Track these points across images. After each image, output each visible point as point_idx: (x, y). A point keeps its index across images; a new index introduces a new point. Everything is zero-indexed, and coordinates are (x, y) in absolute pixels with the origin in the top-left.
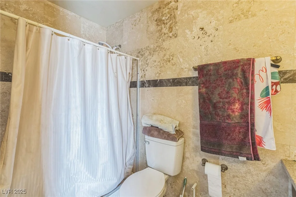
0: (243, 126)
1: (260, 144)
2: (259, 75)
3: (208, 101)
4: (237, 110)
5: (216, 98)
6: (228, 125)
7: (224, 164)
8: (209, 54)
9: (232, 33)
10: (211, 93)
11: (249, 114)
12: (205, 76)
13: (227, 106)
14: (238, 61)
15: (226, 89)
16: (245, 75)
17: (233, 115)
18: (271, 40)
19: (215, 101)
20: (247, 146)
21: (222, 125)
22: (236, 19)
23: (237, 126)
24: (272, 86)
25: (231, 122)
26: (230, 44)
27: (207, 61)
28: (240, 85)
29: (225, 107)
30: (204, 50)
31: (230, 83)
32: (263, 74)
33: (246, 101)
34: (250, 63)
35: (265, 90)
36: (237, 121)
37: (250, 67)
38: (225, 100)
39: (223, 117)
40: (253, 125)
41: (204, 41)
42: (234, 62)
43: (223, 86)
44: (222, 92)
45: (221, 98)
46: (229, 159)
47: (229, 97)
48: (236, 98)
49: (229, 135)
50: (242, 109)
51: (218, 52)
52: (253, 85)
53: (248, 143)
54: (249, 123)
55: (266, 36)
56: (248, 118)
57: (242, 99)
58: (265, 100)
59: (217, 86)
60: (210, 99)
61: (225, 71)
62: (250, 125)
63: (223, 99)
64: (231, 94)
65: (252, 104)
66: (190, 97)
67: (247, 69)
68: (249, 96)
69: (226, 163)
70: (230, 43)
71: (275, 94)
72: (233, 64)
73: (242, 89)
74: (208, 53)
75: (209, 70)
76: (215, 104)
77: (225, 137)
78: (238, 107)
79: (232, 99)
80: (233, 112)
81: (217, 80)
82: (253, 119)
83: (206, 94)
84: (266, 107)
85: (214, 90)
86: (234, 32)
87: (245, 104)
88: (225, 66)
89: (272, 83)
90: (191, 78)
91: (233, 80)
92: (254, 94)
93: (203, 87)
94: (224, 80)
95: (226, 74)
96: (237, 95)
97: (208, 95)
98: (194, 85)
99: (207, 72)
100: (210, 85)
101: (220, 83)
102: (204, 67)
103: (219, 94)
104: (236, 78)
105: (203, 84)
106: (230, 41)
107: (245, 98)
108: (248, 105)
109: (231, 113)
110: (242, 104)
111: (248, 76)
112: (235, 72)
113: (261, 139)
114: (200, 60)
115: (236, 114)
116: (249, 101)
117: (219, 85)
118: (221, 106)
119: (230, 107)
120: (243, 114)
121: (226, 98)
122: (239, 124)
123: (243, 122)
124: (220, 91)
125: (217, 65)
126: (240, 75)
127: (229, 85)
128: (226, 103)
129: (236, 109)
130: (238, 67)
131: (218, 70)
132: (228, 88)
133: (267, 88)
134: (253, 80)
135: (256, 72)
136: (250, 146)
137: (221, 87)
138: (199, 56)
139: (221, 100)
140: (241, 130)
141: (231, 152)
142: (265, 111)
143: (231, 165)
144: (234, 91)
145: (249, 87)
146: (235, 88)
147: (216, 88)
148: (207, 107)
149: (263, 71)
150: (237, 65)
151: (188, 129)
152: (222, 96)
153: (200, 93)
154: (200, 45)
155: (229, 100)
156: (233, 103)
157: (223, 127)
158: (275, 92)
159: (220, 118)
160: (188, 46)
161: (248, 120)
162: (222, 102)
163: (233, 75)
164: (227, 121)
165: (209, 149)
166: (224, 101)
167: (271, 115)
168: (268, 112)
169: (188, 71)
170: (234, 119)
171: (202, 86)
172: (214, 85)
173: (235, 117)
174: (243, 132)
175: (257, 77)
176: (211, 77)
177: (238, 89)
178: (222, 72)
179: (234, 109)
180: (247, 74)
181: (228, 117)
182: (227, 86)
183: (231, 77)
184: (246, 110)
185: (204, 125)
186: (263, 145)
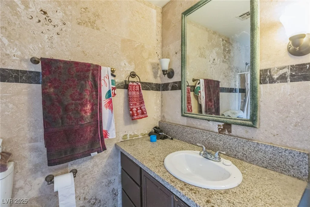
0: (93, 125)
1: (106, 136)
2: (104, 80)
3: (57, 104)
4: (89, 111)
5: (67, 100)
6: (81, 126)
7: (73, 169)
8: (54, 48)
9: (80, 36)
10: (62, 94)
11: (98, 113)
12: (53, 73)
13: (80, 107)
14: (89, 65)
15: (78, 90)
16: (95, 79)
17: (86, 116)
18: (109, 55)
19: (66, 103)
20: (97, 141)
21: (75, 128)
22: (84, 23)
23: (89, 126)
24: (112, 90)
25: (84, 123)
26: (78, 46)
27: (52, 55)
28: (91, 88)
29: (78, 108)
30: (48, 40)
31: (83, 85)
32: (107, 80)
33: (95, 102)
34: (98, 68)
35: (108, 93)
36: (88, 121)
37: (98, 73)
38: (78, 101)
39: (76, 119)
40: (101, 122)
41: (48, 30)
42: (85, 65)
43: (76, 88)
44: (74, 93)
45: (73, 100)
46: (78, 161)
47: (82, 99)
48: (88, 100)
49: (82, 136)
50: (92, 109)
51: (65, 49)
52: (100, 88)
53: (98, 138)
54: (98, 121)
55: (106, 50)
56: (97, 117)
57: (92, 100)
58: (108, 100)
59: (69, 87)
60: (60, 101)
61: (78, 71)
62: (99, 123)
63: (75, 100)
64: (84, 96)
65: (101, 104)
66: (24, 98)
67: (96, 74)
68: (98, 98)
69: (75, 167)
70: (79, 44)
71: (114, 96)
72: (85, 66)
73: (92, 92)
74: (54, 46)
75: (58, 67)
76: (66, 106)
77: (79, 139)
78: (89, 108)
79: (85, 101)
80: (86, 113)
81: (68, 80)
82: (101, 117)
83: (55, 95)
84: (109, 106)
85: (66, 91)
86: (82, 35)
87: (94, 105)
88: (77, 67)
89: (112, 88)
90: (26, 71)
91: (86, 83)
92: (101, 96)
93: (50, 87)
94: (76, 82)
95: (79, 75)
96: (89, 96)
97: (57, 96)
98: (31, 83)
99: (55, 68)
100: (60, 85)
101: (72, 84)
102: (51, 61)
103: (71, 96)
104: (88, 81)
105: (50, 82)
106: (79, 42)
107: (94, 99)
108: (98, 105)
109: (84, 114)
110: (93, 105)
111: (97, 80)
112: (87, 75)
113: (106, 132)
114: (41, 51)
115: (88, 115)
116: (98, 102)
117: (71, 86)
118: (73, 108)
119: (83, 108)
120: (94, 113)
121: (79, 100)
122: (90, 123)
123: (93, 121)
124: (73, 92)
125: (68, 63)
126: (90, 79)
127: (81, 87)
128: (79, 105)
129: (88, 109)
130: (89, 70)
131: (69, 69)
132: (80, 90)
133: (109, 91)
134: (100, 84)
135: (102, 78)
136: (100, 140)
137: (74, 88)
138: (40, 46)
139: (73, 102)
140: (92, 129)
141: (84, 152)
142: (108, 109)
143: (80, 166)
144: (86, 92)
145: (98, 90)
146: (87, 90)
147: (68, 88)
148: (57, 111)
149: (107, 78)
150: (88, 69)
151: (20, 145)
152: (74, 97)
153: (44, 93)
154: (42, 32)
155: (82, 101)
156: (85, 104)
157: (76, 130)
158: (114, 95)
159: (73, 121)
160: (19, 24)
161: (98, 118)
162: (75, 104)
163: (85, 77)
164: (80, 123)
165: (59, 160)
166: (77, 103)
167: (112, 112)
168: (110, 110)
169: (21, 61)
170: (87, 120)
171: (49, 84)
172: (65, 85)
173: (87, 118)
174: (93, 131)
175: (102, 82)
176: (61, 75)
177: (89, 91)
178: (74, 73)
179: (86, 109)
180: (97, 78)
181: (81, 119)
182: (79, 87)
183: (83, 79)
184: (96, 110)
185: (53, 133)
186: (108, 136)
